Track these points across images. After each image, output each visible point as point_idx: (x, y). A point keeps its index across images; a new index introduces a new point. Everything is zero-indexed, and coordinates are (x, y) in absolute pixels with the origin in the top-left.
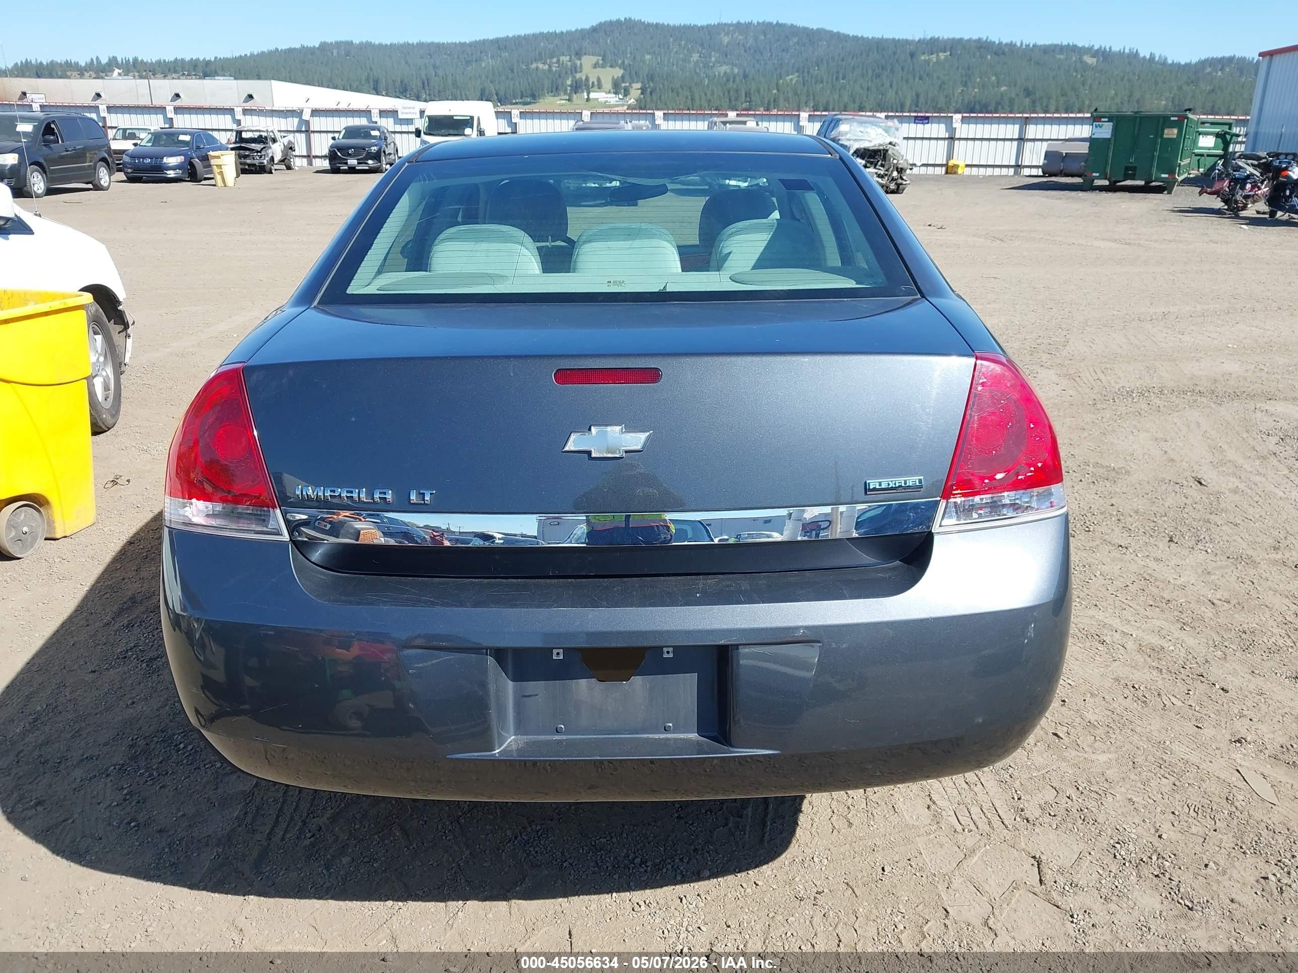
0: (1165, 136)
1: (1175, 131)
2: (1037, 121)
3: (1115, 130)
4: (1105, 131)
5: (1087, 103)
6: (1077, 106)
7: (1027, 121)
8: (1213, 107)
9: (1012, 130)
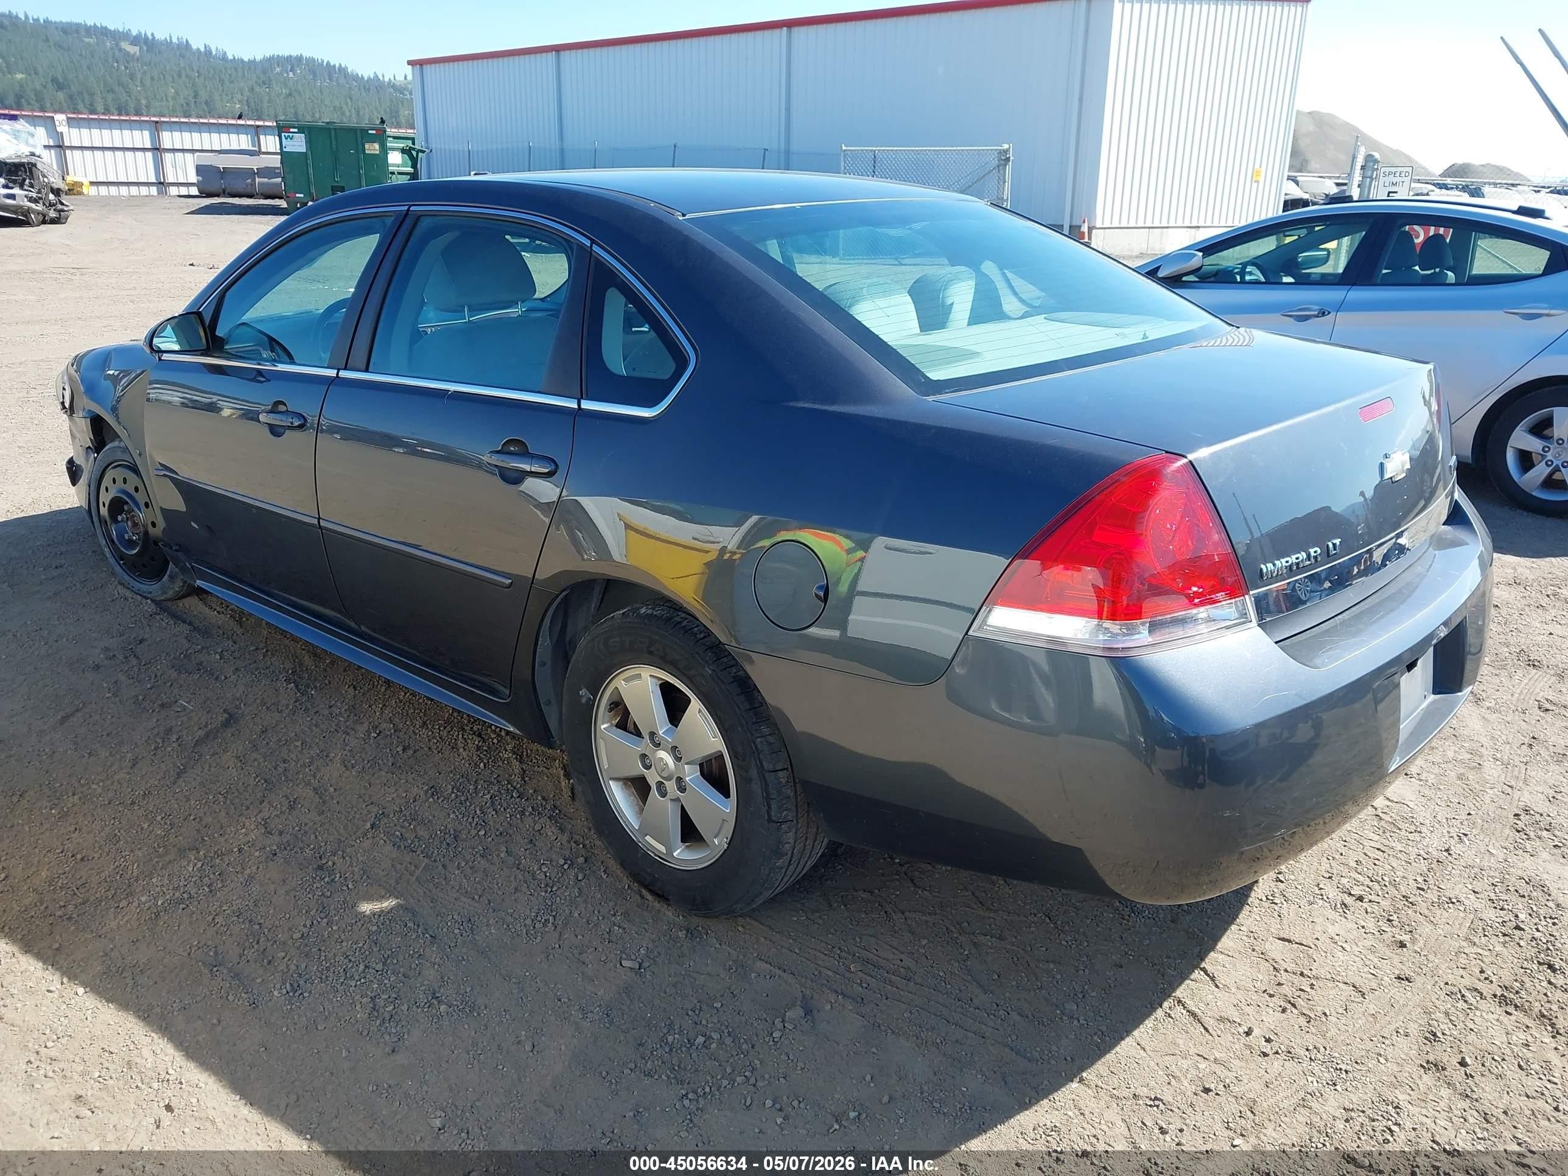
0: (367, 152)
1: (377, 146)
2: (172, 126)
3: (309, 142)
4: (297, 144)
5: (144, 102)
6: (132, 105)
7: (157, 127)
8: (296, 113)
9: (142, 138)
